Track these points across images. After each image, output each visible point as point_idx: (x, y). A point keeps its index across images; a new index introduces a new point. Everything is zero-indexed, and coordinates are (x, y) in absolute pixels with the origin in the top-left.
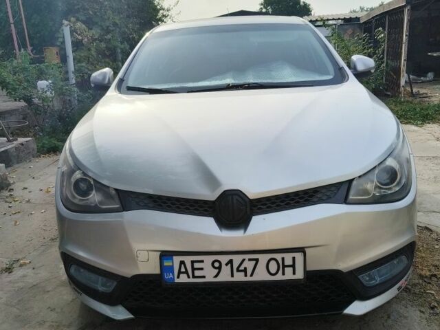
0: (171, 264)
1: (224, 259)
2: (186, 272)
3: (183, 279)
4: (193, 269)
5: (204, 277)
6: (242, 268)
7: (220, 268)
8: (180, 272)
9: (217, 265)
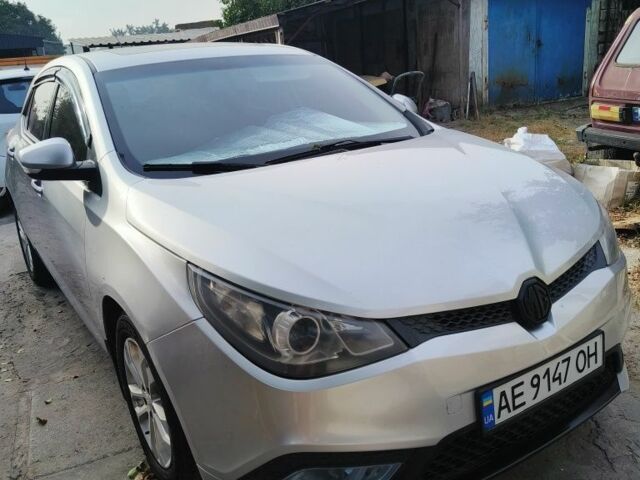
0: (490, 402)
1: (541, 371)
2: (507, 406)
3: (506, 415)
4: (514, 397)
5: (524, 403)
6: (557, 376)
7: (538, 385)
8: (501, 408)
9: (535, 381)
